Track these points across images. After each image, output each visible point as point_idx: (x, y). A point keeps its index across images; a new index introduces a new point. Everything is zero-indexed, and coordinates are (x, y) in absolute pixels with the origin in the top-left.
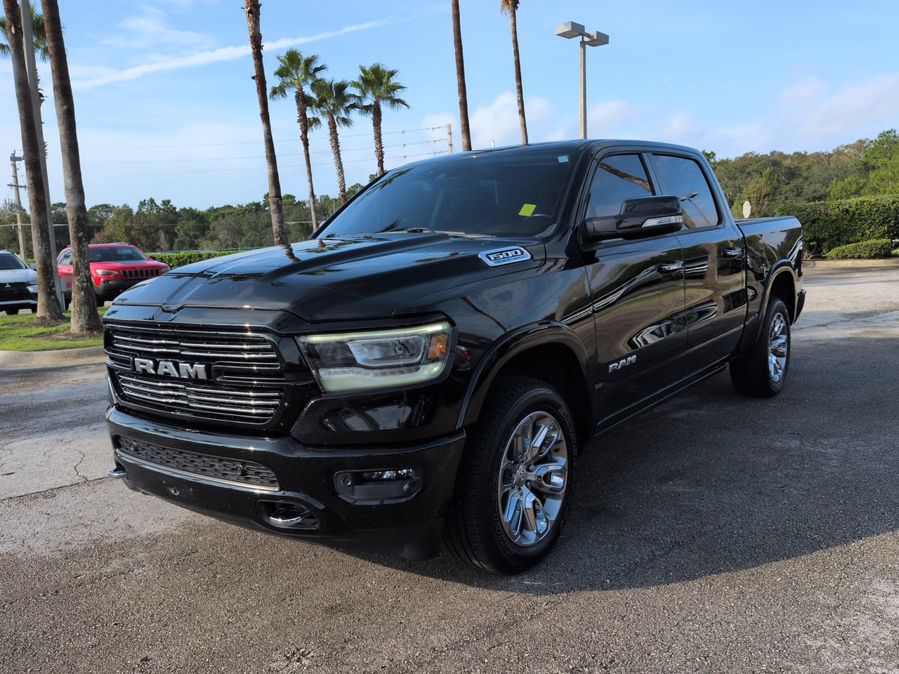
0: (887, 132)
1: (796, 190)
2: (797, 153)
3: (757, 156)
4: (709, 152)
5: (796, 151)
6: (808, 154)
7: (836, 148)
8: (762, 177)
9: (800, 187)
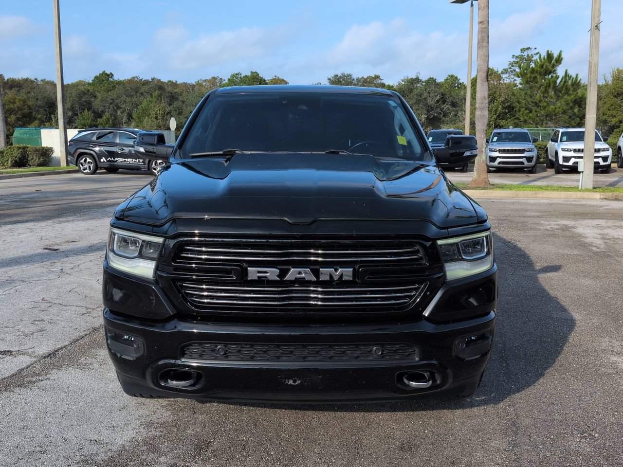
0: (236, 74)
1: (177, 110)
2: (170, 81)
3: (141, 80)
4: (108, 73)
5: (169, 80)
6: (178, 83)
7: (197, 81)
8: (152, 97)
9: (180, 108)
